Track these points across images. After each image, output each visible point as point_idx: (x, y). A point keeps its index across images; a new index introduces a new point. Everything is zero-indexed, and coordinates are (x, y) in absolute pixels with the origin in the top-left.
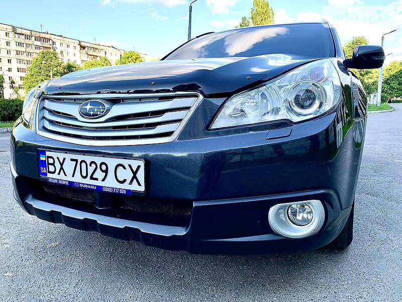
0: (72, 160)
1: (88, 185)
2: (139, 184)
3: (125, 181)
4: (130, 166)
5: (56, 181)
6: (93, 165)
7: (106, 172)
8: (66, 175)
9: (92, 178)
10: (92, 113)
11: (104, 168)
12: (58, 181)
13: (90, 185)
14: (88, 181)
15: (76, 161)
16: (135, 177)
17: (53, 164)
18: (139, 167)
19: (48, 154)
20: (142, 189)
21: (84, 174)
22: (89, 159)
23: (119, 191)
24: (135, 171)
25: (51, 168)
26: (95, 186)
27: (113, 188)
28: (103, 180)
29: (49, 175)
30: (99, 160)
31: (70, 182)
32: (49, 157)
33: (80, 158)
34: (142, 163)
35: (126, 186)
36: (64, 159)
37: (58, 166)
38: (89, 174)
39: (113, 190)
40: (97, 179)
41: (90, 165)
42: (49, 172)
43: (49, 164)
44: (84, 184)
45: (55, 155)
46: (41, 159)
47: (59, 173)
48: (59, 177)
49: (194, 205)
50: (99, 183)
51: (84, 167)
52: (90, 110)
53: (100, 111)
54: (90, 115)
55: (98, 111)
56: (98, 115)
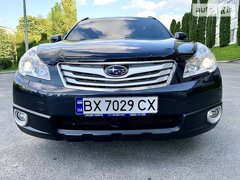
0: (106, 101)
1: (119, 114)
2: (154, 109)
3: (145, 108)
4: (149, 100)
5: (92, 115)
6: (123, 103)
7: (132, 105)
8: (100, 110)
9: (122, 110)
10: (117, 73)
11: (131, 103)
12: (94, 115)
13: (121, 114)
14: (119, 112)
15: (110, 101)
16: (151, 106)
17: (90, 105)
18: (154, 100)
19: (84, 99)
20: (156, 111)
21: (116, 108)
22: (119, 99)
23: (141, 114)
24: (151, 103)
25: (88, 108)
26: (124, 114)
27: (137, 114)
28: (130, 110)
29: (85, 113)
30: (127, 99)
31: (104, 114)
32: (85, 102)
33: (113, 99)
34: (156, 98)
35: (146, 111)
36: (100, 101)
37: (94, 106)
38: (120, 108)
39: (137, 115)
40: (126, 110)
41: (121, 102)
42: (85, 110)
43: (85, 106)
44: (116, 114)
45: (91, 100)
46: (78, 103)
47: (95, 110)
48: (95, 113)
49: (185, 115)
50: (127, 112)
51: (116, 104)
52: (115, 71)
53: (123, 72)
54: (116, 74)
55: (121, 72)
56: (121, 74)
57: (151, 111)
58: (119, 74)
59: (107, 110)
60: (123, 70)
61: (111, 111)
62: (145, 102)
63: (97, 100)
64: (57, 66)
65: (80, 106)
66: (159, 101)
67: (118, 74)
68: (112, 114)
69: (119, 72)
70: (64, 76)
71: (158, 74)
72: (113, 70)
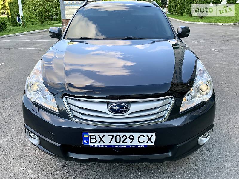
0: (109, 136)
1: (121, 146)
2: (152, 142)
3: (144, 142)
4: (147, 136)
5: (97, 146)
6: (125, 137)
7: (133, 139)
8: (104, 143)
9: (123, 142)
11: (131, 137)
12: (99, 146)
13: (122, 146)
14: (121, 144)
15: (113, 136)
16: (149, 140)
17: (95, 138)
18: (152, 135)
19: (90, 134)
20: (153, 144)
21: (118, 141)
22: (121, 135)
23: (140, 146)
24: (150, 137)
26: (125, 146)
28: (131, 143)
29: (90, 144)
30: (128, 135)
31: (107, 146)
32: (90, 136)
33: (115, 134)
34: (154, 134)
35: (145, 144)
37: (98, 139)
38: (122, 141)
39: (137, 146)
40: (127, 143)
41: (123, 137)
42: (91, 142)
43: (91, 139)
44: (118, 146)
45: (96, 134)
46: (84, 136)
47: (99, 142)
48: (99, 144)
49: (178, 146)
50: (128, 144)
51: (118, 138)
52: (118, 109)
53: (125, 110)
54: (118, 112)
55: (123, 110)
56: (123, 112)
57: (149, 143)
58: (121, 112)
59: (110, 143)
60: (124, 108)
61: (113, 143)
62: (144, 136)
63: (101, 135)
64: (64, 99)
65: (87, 139)
66: (156, 136)
67: (120, 112)
68: (115, 146)
69: (121, 110)
70: (71, 109)
71: (157, 111)
72: (116, 108)
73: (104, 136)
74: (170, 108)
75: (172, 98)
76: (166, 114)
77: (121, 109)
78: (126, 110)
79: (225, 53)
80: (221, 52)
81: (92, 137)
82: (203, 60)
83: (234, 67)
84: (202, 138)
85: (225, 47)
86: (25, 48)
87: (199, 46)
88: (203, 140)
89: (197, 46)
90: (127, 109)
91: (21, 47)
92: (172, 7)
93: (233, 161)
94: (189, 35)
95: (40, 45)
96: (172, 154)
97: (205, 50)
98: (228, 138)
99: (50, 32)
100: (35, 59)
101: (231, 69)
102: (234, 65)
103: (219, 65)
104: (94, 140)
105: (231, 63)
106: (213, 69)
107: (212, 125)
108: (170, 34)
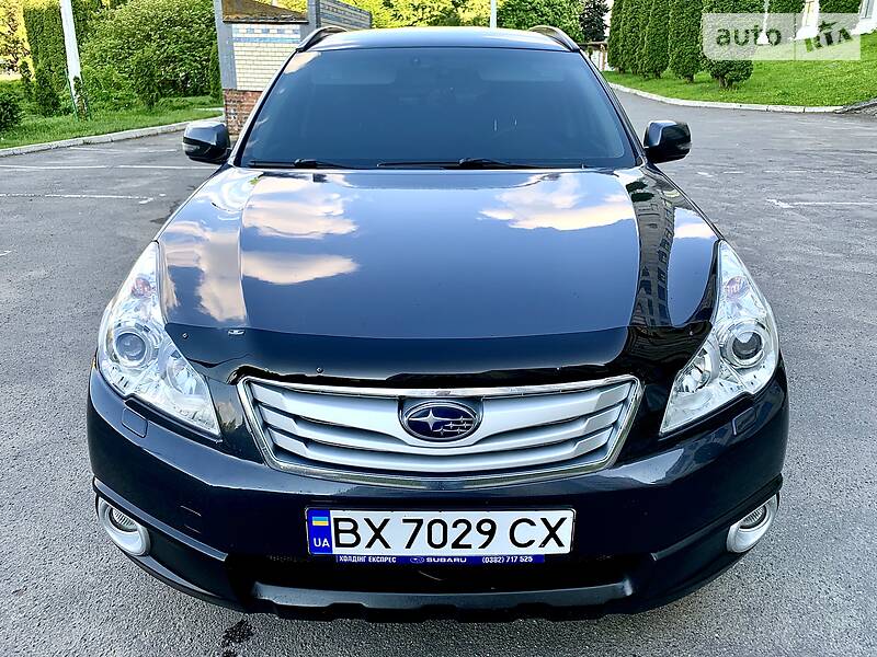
0: (405, 521)
1: (446, 558)
2: (560, 544)
3: (531, 542)
4: (544, 520)
5: (362, 560)
6: (463, 527)
7: (491, 533)
8: (387, 546)
9: (456, 545)
10: (442, 431)
11: (486, 527)
12: (367, 559)
13: (453, 558)
14: (448, 551)
15: (420, 522)
16: (552, 535)
17: (354, 531)
18: (562, 520)
19: (334, 514)
20: (566, 549)
21: (437, 539)
22: (450, 517)
23: (519, 558)
24: (553, 526)
25: (346, 538)
26: (463, 558)
27: (505, 556)
28: (484, 546)
29: (336, 551)
30: (474, 517)
31: (398, 558)
32: (337, 521)
33: (427, 516)
34: (569, 515)
35: (535, 550)
37: (366, 533)
38: (451, 540)
39: (506, 559)
40: (469, 546)
41: (455, 525)
42: (338, 545)
43: (338, 532)
44: (436, 558)
45: (359, 516)
46: (315, 523)
47: (369, 546)
48: (369, 552)
49: (655, 556)
50: (474, 552)
51: (437, 529)
52: (437, 425)
53: (462, 428)
54: (438, 435)
56: (456, 434)
57: (552, 548)
58: (451, 436)
59: (409, 546)
60: (461, 419)
61: (421, 549)
62: (532, 524)
63: (377, 517)
65: (324, 532)
66: (577, 522)
67: (446, 435)
68: (425, 557)
69: (449, 428)
70: (266, 425)
71: (579, 429)
72: (431, 419)
73: (386, 521)
74: (624, 417)
75: (633, 382)
76: (613, 440)
77: (449, 422)
78: (468, 428)
79: (815, 214)
80: (802, 212)
81: (342, 526)
82: (735, 238)
83: (848, 266)
84: (742, 527)
85: (815, 192)
86: (91, 194)
87: (722, 190)
88: (744, 536)
89: (715, 190)
90: (471, 422)
91: (74, 191)
92: (623, 46)
93: (854, 613)
94: (687, 151)
95: (145, 182)
96: (634, 587)
97: (744, 204)
98: (835, 524)
99: (188, 141)
100: (125, 235)
101: (839, 273)
102: (849, 257)
103: (794, 259)
104: (351, 538)
105: (839, 251)
106: (772, 273)
107: (778, 482)
108: (618, 149)
